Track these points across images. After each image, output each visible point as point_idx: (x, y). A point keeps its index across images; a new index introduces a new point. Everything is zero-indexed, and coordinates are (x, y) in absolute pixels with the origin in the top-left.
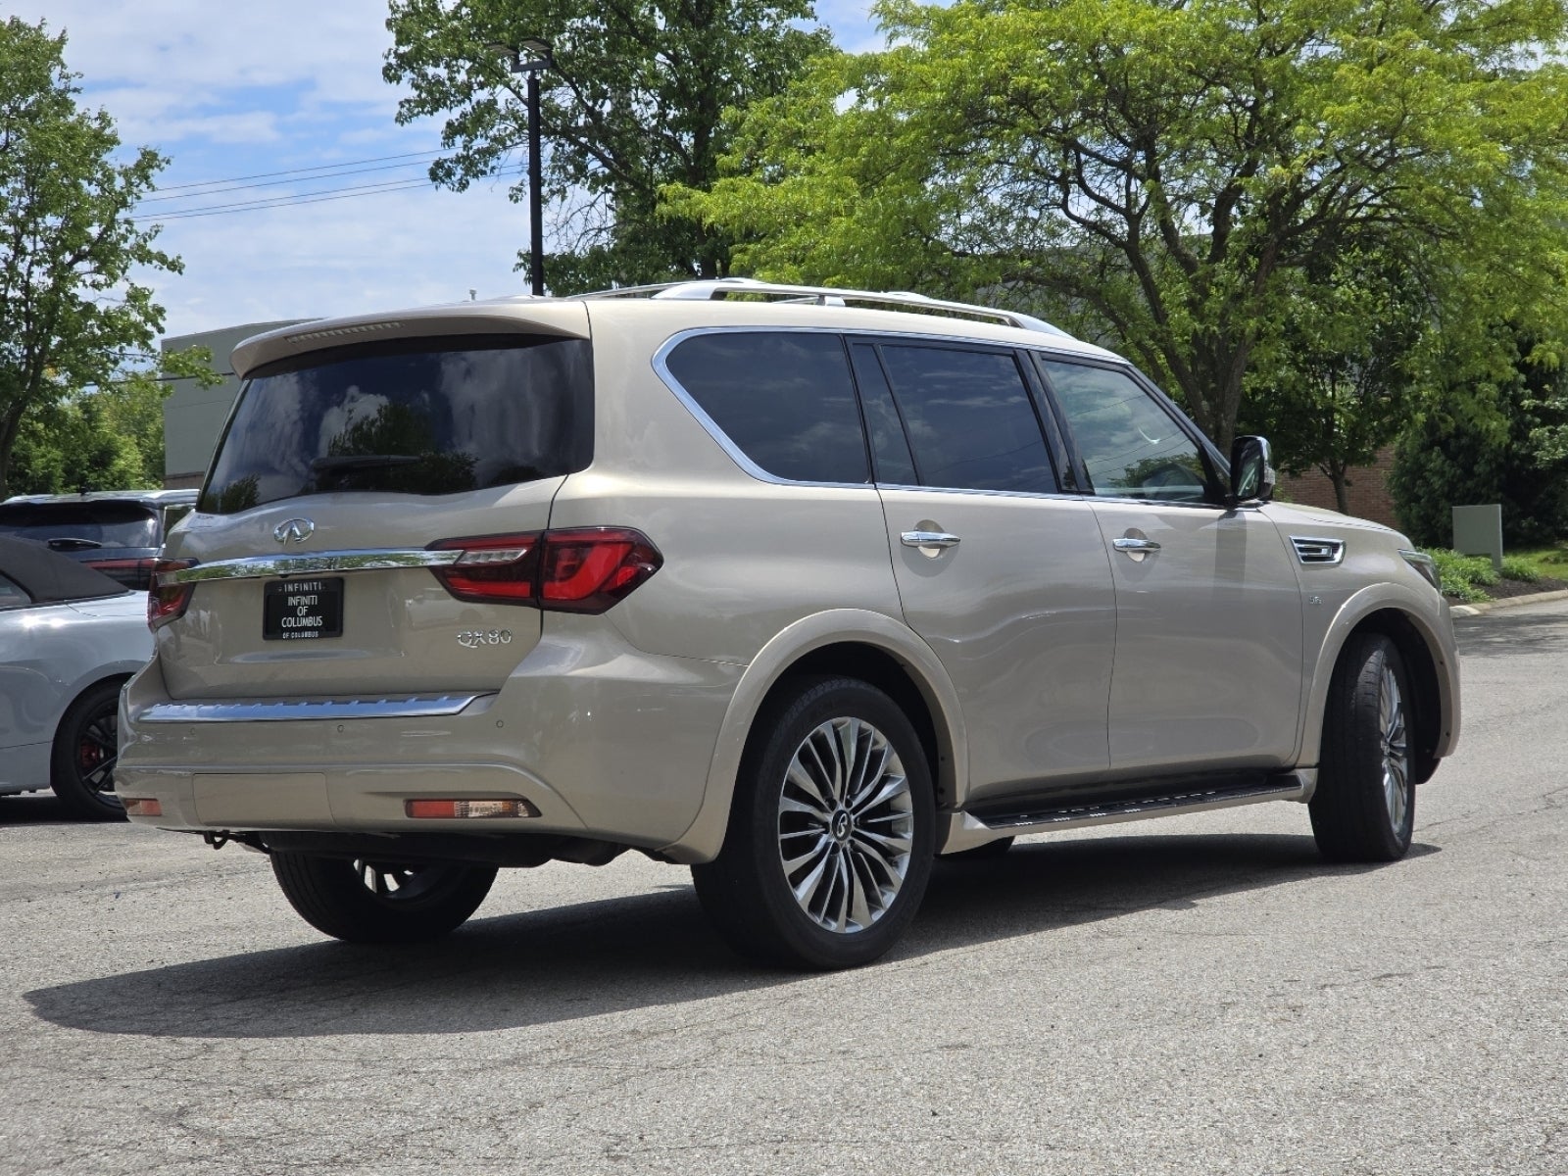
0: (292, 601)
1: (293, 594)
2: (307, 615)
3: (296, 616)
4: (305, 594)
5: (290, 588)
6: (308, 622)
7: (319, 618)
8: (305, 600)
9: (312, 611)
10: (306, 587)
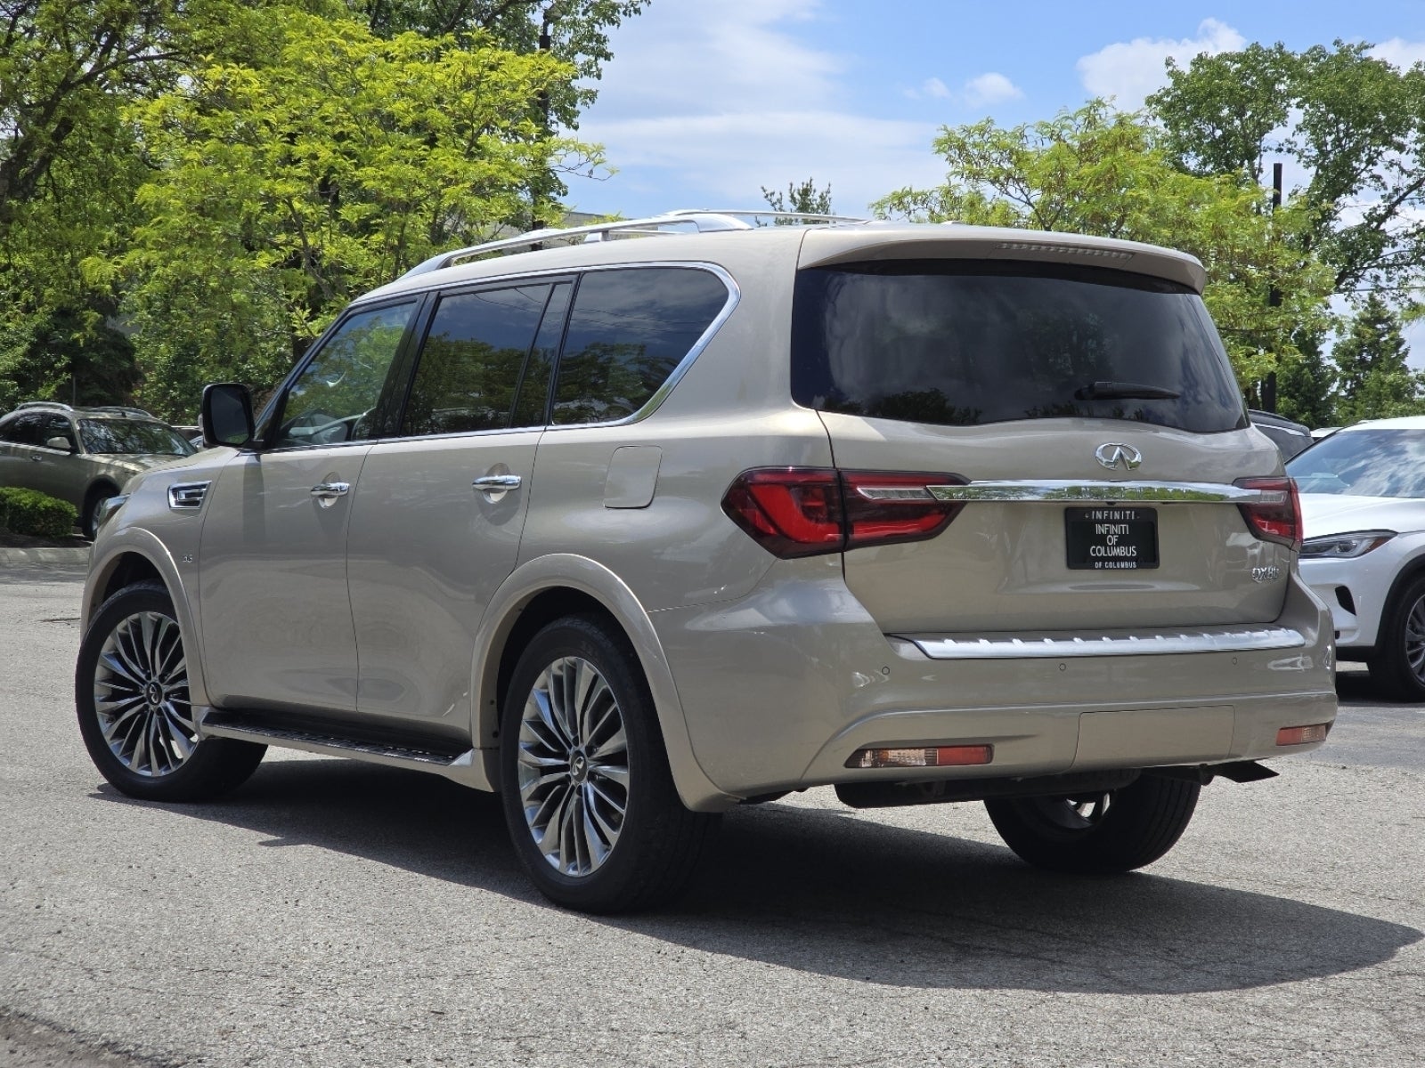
0: (1100, 529)
1: (1102, 522)
2: (1118, 544)
3: (1106, 545)
4: (1115, 522)
5: (1099, 515)
6: (1120, 551)
7: (1132, 548)
8: (1114, 529)
9: (1122, 541)
10: (1117, 516)
